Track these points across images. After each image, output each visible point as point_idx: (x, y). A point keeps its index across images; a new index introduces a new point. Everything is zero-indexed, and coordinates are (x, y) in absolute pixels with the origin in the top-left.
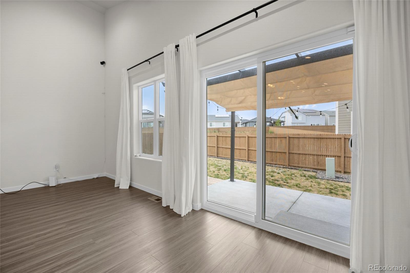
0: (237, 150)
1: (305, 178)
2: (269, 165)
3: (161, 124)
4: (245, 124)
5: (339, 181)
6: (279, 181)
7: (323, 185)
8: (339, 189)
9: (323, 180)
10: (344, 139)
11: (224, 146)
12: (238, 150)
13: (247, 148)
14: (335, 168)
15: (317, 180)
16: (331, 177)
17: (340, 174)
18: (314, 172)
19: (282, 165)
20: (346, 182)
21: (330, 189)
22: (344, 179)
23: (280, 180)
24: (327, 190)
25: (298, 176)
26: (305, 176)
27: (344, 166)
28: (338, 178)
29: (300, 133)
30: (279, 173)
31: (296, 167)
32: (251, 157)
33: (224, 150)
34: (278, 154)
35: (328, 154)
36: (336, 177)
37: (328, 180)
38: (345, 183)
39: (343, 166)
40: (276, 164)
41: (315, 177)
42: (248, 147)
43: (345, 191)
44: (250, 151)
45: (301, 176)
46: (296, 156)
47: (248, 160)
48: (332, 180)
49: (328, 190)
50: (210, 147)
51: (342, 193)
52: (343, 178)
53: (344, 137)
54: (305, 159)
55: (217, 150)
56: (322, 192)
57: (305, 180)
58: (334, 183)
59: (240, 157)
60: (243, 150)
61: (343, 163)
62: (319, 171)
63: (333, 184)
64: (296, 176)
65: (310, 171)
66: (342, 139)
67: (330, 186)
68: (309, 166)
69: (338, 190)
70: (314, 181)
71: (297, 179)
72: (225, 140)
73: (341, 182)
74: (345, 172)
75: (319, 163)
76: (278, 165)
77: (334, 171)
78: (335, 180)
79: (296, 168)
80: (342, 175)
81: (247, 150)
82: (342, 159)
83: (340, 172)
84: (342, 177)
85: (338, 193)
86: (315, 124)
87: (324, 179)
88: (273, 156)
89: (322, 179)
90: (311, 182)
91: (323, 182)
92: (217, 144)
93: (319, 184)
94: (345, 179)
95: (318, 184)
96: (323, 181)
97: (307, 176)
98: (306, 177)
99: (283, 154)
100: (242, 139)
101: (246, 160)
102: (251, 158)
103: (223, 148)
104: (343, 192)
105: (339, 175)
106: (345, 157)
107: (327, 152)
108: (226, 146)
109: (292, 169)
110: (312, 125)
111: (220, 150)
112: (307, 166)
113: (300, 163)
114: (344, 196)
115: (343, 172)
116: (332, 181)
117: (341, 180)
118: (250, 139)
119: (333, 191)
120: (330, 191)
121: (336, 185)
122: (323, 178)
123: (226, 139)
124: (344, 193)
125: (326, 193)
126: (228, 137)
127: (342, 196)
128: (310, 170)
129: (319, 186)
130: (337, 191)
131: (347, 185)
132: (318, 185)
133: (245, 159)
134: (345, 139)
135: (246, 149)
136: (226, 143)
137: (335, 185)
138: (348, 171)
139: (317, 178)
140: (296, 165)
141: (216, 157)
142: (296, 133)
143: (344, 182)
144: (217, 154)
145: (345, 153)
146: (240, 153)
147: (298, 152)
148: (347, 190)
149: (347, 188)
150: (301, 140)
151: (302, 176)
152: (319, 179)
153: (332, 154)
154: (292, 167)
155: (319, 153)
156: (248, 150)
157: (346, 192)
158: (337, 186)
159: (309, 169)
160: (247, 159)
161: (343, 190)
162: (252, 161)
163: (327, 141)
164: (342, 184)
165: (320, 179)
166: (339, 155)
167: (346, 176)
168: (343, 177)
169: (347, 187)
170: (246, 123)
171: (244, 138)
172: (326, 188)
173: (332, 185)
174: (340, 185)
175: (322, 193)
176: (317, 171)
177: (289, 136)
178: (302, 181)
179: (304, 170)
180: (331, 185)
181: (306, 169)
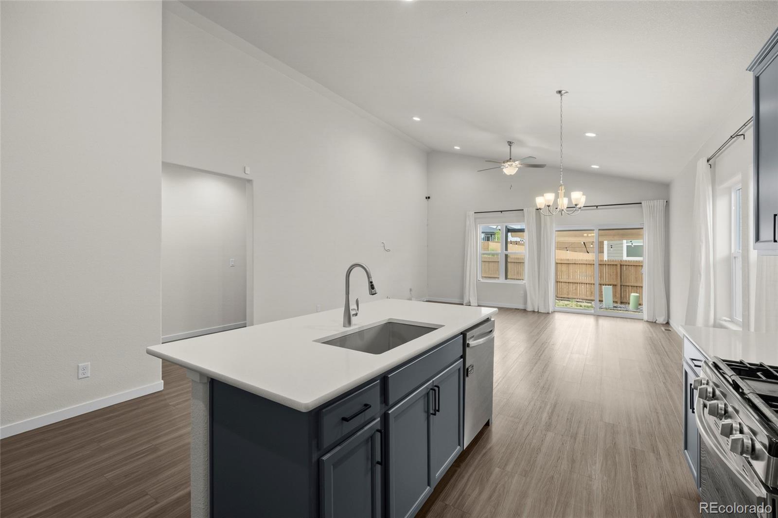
10: (619, 265)
14: (613, 298)
16: (608, 306)
18: (589, 303)
27: (621, 296)
29: (569, 259)
37: (606, 309)
39: (619, 296)
46: (565, 285)
48: (610, 309)
53: (620, 263)
54: (575, 289)
61: (620, 292)
68: (581, 297)
74: (622, 303)
75: (592, 293)
77: (612, 302)
80: (619, 305)
82: (619, 287)
83: (617, 302)
94: (623, 308)
105: (615, 305)
106: (621, 286)
112: (579, 297)
113: (570, 293)
115: (619, 302)
134: (621, 265)
138: (624, 301)
140: (566, 296)
142: (565, 258)
145: (621, 281)
150: (571, 266)
166: (615, 283)
176: (591, 302)
179: (576, 302)
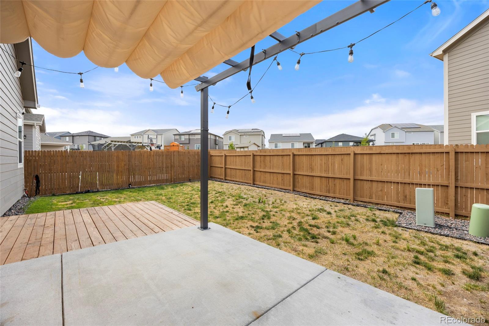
0: (279, 174)
1: (373, 224)
2: (324, 198)
3: (217, 146)
4: (320, 145)
5: (441, 235)
6: (322, 228)
7: (405, 242)
8: (438, 253)
9: (408, 230)
10: (454, 153)
11: (263, 169)
12: (281, 174)
13: (291, 172)
14: (434, 207)
15: (395, 229)
16: (425, 224)
17: (447, 219)
18: (397, 212)
19: (344, 199)
20: (457, 238)
21: (418, 252)
22: (453, 230)
23: (324, 226)
24: (411, 253)
25: (361, 220)
26: (374, 221)
27: (455, 205)
28: (440, 226)
30: (329, 213)
31: (366, 202)
32: (297, 185)
33: (262, 175)
34: (337, 181)
35: (423, 182)
36: (436, 224)
37: (418, 230)
38: (454, 239)
39: (452, 203)
40: (335, 198)
41: (393, 224)
42: (294, 170)
43: (451, 261)
44: (296, 176)
45: (367, 220)
46: (367, 185)
47: (294, 191)
48: (426, 232)
49: (412, 255)
50: (246, 171)
51: (441, 266)
52: (450, 228)
53: (455, 149)
54: (381, 190)
55: (254, 174)
56: (397, 260)
57: (373, 227)
58: (429, 238)
59: (282, 185)
60: (287, 175)
61: (454, 198)
62: (405, 212)
63: (427, 240)
64: (357, 220)
65: (389, 211)
66: (450, 154)
67: (419, 244)
68: (390, 203)
69: (435, 256)
70: (388, 232)
71: (358, 226)
72: (263, 161)
73: (446, 236)
74: (457, 216)
75: (406, 197)
76: (338, 198)
77: (432, 213)
78: (432, 230)
79: (366, 204)
80: (451, 221)
81: (292, 174)
82: (452, 190)
83: (448, 214)
84: (449, 224)
85: (434, 264)
86: (419, 144)
87: (410, 229)
88: (330, 184)
89: (406, 228)
90: (382, 233)
91: (406, 234)
92: (254, 167)
93: (397, 238)
94: (456, 229)
95: (394, 239)
96: (408, 233)
97: (378, 220)
98: (376, 222)
99: (345, 181)
100: (285, 158)
101: (290, 190)
102: (297, 187)
103: (260, 171)
104: (446, 262)
105: (442, 220)
106: (456, 187)
107: (420, 179)
108: (265, 169)
109: (358, 206)
110: (413, 144)
111: (258, 175)
112: (385, 202)
113: (374, 196)
114: (446, 274)
115: (452, 214)
116: (426, 234)
117: (446, 232)
118: (297, 157)
119: (422, 258)
120: (416, 257)
121: (432, 244)
122: (409, 226)
123: (265, 159)
124: (447, 265)
125: (405, 261)
126: (267, 156)
127: (440, 273)
128: (390, 209)
129: (393, 244)
130: (431, 258)
131: (457, 243)
132: (394, 242)
133: (289, 188)
134: (456, 153)
135: (290, 174)
136: (265, 165)
137: (432, 242)
138: (463, 213)
139: (396, 226)
140: (367, 200)
141: (252, 185)
143: (453, 237)
144: (254, 180)
145: (456, 180)
146: (283, 179)
147: (370, 178)
148: (457, 257)
149: (456, 252)
150: (374, 158)
151: (369, 221)
152: (400, 229)
153: (432, 182)
154: (360, 203)
155: (407, 181)
156: (294, 175)
157: (453, 264)
158: (434, 245)
159: (389, 207)
160: (291, 188)
161: (446, 257)
162: (299, 192)
163: (421, 158)
164: (446, 241)
165: (403, 227)
166: (445, 183)
167: (458, 222)
168: (453, 226)
169: (458, 249)
170: (322, 143)
171: (289, 156)
172: (409, 250)
173: (423, 244)
174: (442, 242)
175: (395, 262)
176: (402, 211)
177: (354, 152)
178: (364, 230)
179: (377, 209)
180: (421, 243)
181: (384, 208)
